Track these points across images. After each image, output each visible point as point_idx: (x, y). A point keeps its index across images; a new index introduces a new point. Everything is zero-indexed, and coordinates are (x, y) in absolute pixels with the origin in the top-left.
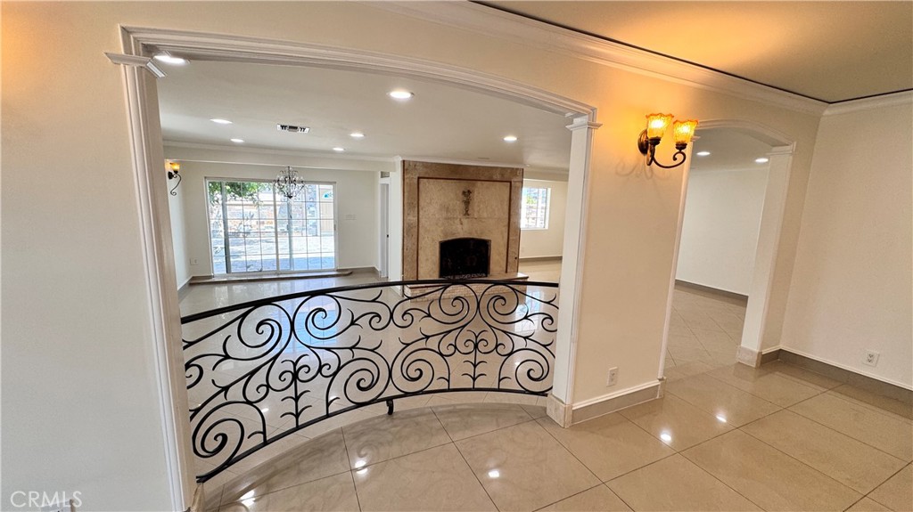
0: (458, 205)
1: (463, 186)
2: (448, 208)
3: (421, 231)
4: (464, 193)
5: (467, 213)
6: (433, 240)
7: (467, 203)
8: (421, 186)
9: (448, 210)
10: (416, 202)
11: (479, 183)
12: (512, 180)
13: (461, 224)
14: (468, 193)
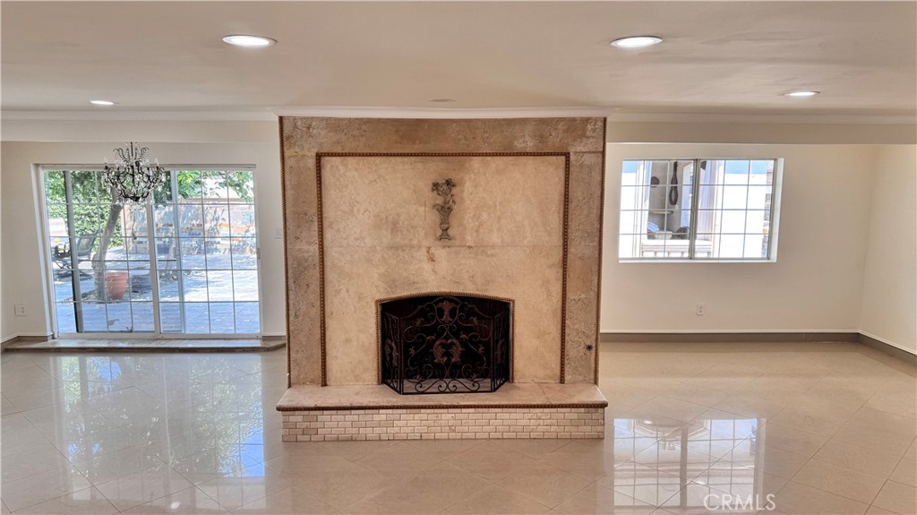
0: (423, 215)
1: (435, 169)
2: (395, 224)
3: (330, 275)
4: (436, 186)
5: (445, 235)
6: (360, 298)
7: (445, 211)
8: (326, 173)
9: (395, 227)
10: (314, 210)
11: (476, 162)
12: (572, 150)
13: (432, 260)
14: (445, 187)
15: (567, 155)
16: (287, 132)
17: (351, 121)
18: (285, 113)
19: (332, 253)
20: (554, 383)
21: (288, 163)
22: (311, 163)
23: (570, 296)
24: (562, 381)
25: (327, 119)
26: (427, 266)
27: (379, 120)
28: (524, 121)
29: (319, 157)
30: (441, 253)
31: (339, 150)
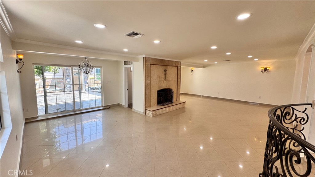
0: (163, 75)
1: (164, 68)
3: (151, 87)
5: (165, 79)
6: (155, 90)
7: (165, 74)
8: (151, 67)
9: (160, 77)
10: (149, 74)
11: (169, 67)
12: (178, 66)
13: (164, 83)
14: (165, 71)
15: (178, 67)
16: (146, 59)
17: (155, 59)
18: (146, 56)
19: (152, 82)
20: (176, 101)
21: (146, 65)
22: (149, 65)
23: (178, 87)
24: (177, 100)
25: (152, 58)
26: (163, 84)
27: (158, 59)
28: (174, 61)
29: (150, 64)
30: (165, 82)
31: (153, 64)
